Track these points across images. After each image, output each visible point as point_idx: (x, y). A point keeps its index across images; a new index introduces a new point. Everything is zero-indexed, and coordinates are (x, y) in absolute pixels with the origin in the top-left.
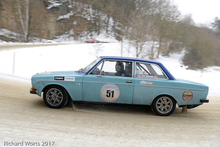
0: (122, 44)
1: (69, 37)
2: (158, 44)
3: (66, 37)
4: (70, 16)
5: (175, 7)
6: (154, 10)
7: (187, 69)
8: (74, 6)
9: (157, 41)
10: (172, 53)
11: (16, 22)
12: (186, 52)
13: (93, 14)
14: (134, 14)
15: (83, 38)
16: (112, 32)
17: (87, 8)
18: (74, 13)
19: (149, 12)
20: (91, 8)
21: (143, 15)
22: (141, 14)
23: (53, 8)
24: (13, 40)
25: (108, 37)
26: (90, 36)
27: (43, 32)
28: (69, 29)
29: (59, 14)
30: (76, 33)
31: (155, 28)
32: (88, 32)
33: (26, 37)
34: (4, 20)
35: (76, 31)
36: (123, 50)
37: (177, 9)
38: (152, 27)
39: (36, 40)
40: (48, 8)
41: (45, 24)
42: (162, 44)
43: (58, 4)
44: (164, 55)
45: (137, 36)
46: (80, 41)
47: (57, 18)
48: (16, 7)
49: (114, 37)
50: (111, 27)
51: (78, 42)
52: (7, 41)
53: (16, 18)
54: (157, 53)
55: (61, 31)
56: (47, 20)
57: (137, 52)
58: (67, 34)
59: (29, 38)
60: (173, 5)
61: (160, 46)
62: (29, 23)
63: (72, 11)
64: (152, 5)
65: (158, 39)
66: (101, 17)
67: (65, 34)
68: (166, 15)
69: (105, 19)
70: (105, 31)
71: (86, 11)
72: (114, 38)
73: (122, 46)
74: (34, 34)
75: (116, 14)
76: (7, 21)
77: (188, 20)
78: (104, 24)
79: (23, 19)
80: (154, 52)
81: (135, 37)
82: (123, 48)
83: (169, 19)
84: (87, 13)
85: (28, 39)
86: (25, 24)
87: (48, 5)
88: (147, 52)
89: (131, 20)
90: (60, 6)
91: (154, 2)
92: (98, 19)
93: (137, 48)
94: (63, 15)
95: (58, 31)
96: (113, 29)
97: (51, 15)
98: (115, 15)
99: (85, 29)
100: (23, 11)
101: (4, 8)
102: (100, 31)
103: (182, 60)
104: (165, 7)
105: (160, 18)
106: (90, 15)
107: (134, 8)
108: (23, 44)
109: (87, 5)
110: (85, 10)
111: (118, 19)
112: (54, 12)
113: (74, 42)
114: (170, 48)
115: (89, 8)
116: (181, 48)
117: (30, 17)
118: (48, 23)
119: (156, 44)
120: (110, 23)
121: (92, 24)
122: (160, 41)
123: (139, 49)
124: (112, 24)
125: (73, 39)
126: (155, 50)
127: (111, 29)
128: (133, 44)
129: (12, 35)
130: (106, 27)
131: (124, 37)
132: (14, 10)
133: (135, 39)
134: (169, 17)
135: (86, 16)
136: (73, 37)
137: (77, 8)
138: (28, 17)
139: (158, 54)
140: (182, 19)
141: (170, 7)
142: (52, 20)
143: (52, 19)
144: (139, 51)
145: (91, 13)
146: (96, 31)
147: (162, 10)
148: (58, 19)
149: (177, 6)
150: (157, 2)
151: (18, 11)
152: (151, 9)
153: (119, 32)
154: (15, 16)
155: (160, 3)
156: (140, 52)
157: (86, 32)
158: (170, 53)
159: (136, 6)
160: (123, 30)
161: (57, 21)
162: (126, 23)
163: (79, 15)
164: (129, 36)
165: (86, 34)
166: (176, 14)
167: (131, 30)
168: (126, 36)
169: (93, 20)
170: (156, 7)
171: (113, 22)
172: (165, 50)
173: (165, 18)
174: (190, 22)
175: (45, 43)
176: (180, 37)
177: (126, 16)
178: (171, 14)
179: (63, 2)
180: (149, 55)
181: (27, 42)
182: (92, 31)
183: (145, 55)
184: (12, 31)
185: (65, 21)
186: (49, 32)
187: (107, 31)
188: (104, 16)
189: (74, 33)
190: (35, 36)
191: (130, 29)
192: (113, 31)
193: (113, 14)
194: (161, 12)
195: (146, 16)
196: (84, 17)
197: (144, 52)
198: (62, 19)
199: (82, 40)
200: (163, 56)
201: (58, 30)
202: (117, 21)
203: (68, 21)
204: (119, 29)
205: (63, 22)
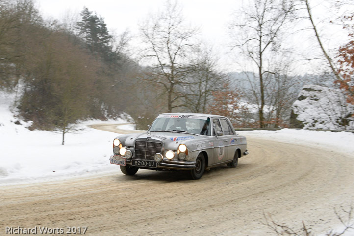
12: (26, 87)
77: (27, 11)
103: (17, 108)
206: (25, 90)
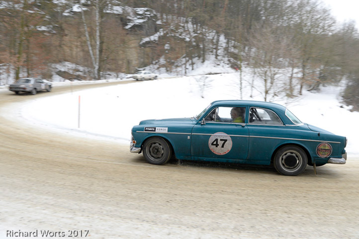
0: (241, 75)
1: (158, 68)
2: (300, 71)
3: (154, 68)
4: (159, 37)
5: (325, 11)
6: (292, 18)
7: (351, 111)
8: (165, 21)
9: (298, 67)
10: (324, 86)
11: (83, 51)
12: (348, 82)
13: (194, 31)
14: (258, 27)
15: (179, 69)
16: (224, 57)
17: (183, 23)
18: (165, 32)
19: (283, 22)
20: (190, 23)
21: (274, 27)
22: (271, 27)
23: (135, 26)
24: (78, 78)
25: (219, 65)
26: (190, 65)
27: (120, 62)
28: (159, 56)
29: (143, 35)
30: (169, 62)
31: (294, 47)
32: (187, 58)
33: (96, 72)
34: (67, 50)
35: (169, 58)
36: (243, 85)
37: (329, 14)
38: (288, 45)
39: (111, 75)
40: (127, 28)
41: (123, 51)
42: (307, 71)
43: (141, 21)
44: (311, 90)
45: (265, 61)
46: (176, 74)
47: (141, 41)
48: (82, 30)
49: (228, 64)
50: (223, 50)
51: (173, 75)
52: (70, 79)
53: (82, 46)
54: (299, 86)
55: (146, 61)
56: (126, 46)
57: (266, 86)
58: (155, 64)
59: (101, 72)
60: (323, 8)
61: (304, 75)
62: (101, 51)
63: (161, 30)
64: (287, 10)
65: (300, 64)
66: (207, 35)
67: (152, 63)
68: (311, 25)
69: (213, 38)
70: (214, 56)
71: (184, 27)
72: (228, 66)
73: (241, 78)
74: (108, 66)
75: (229, 29)
76: (71, 50)
77: (350, 31)
78: (211, 46)
79: (92, 46)
80: (295, 86)
81: (262, 63)
82: (242, 81)
83: (317, 32)
84: (185, 31)
85: (99, 75)
86: (95, 54)
87: (126, 23)
88: (283, 85)
89: (254, 37)
90: (144, 22)
91: (290, 6)
92: (203, 38)
93: (265, 80)
94: (148, 35)
95: (142, 60)
96: (226, 52)
97: (132, 37)
98: (228, 31)
99: (183, 55)
100: (92, 35)
101: (66, 32)
102: (206, 56)
103: (342, 97)
104: (310, 12)
105: (302, 30)
106: (189, 33)
107: (258, 18)
108: (92, 82)
109: (185, 19)
110: (181, 26)
111: (232, 36)
112: (136, 33)
113: (166, 75)
114: (319, 78)
115: (187, 22)
116: (339, 77)
117: (102, 43)
118: (127, 50)
119: (297, 73)
120: (220, 43)
121: (193, 46)
122: (304, 67)
123: (269, 81)
124: (224, 45)
125: (165, 70)
126: (295, 82)
127: (223, 53)
128: (258, 75)
129: (78, 71)
130: (215, 51)
131: (244, 64)
132: (80, 35)
133: (262, 65)
134: (317, 27)
135: (183, 34)
136: (165, 68)
137: (170, 25)
138: (98, 43)
139: (301, 87)
140: (338, 30)
141: (317, 11)
142: (133, 45)
143: (132, 43)
144: (269, 84)
145: (191, 30)
146: (199, 57)
147: (304, 18)
148: (141, 43)
149: (330, 10)
150: (296, 5)
151: (85, 36)
152: (285, 18)
153: (235, 56)
154: (81, 42)
155: (301, 6)
156: (271, 86)
157: (184, 59)
158: (321, 85)
159: (261, 14)
160: (242, 53)
161: (141, 46)
162: (245, 42)
163: (173, 35)
164: (252, 61)
165: (184, 62)
166: (328, 23)
167: (255, 53)
168: (246, 63)
169: (193, 40)
170: (295, 13)
171: (225, 41)
172: (313, 81)
173: (310, 30)
174: (353, 33)
175: (124, 80)
176: (337, 58)
177: (246, 31)
178: (321, 23)
179: (148, 17)
180: (285, 89)
181: (99, 79)
182: (193, 58)
183: (278, 91)
184: (77, 64)
185: (153, 45)
186: (129, 62)
187: (217, 56)
188: (211, 34)
189: (165, 62)
190: (109, 70)
191: (253, 50)
192: (226, 56)
193: (225, 29)
194: (302, 21)
195: (277, 28)
196: (180, 37)
197: (276, 86)
198: (148, 43)
199: (177, 72)
200: (308, 90)
201: (142, 58)
202: (232, 39)
203: (157, 44)
204: (236, 51)
205: (149, 47)
206: (347, 84)
